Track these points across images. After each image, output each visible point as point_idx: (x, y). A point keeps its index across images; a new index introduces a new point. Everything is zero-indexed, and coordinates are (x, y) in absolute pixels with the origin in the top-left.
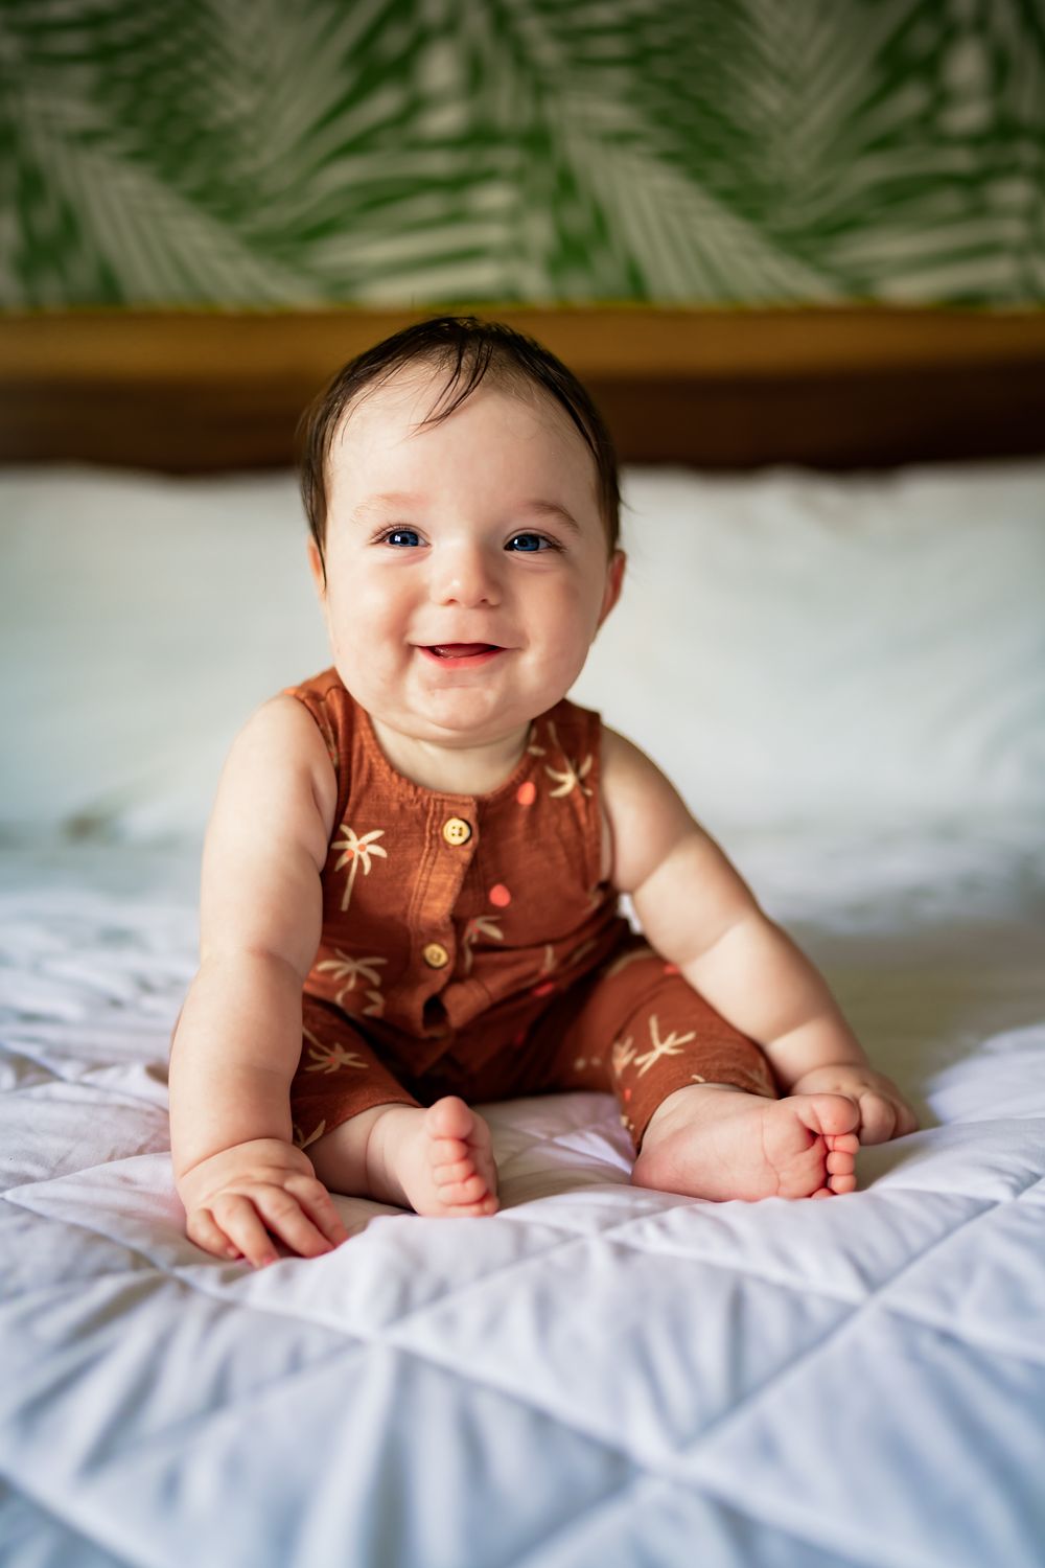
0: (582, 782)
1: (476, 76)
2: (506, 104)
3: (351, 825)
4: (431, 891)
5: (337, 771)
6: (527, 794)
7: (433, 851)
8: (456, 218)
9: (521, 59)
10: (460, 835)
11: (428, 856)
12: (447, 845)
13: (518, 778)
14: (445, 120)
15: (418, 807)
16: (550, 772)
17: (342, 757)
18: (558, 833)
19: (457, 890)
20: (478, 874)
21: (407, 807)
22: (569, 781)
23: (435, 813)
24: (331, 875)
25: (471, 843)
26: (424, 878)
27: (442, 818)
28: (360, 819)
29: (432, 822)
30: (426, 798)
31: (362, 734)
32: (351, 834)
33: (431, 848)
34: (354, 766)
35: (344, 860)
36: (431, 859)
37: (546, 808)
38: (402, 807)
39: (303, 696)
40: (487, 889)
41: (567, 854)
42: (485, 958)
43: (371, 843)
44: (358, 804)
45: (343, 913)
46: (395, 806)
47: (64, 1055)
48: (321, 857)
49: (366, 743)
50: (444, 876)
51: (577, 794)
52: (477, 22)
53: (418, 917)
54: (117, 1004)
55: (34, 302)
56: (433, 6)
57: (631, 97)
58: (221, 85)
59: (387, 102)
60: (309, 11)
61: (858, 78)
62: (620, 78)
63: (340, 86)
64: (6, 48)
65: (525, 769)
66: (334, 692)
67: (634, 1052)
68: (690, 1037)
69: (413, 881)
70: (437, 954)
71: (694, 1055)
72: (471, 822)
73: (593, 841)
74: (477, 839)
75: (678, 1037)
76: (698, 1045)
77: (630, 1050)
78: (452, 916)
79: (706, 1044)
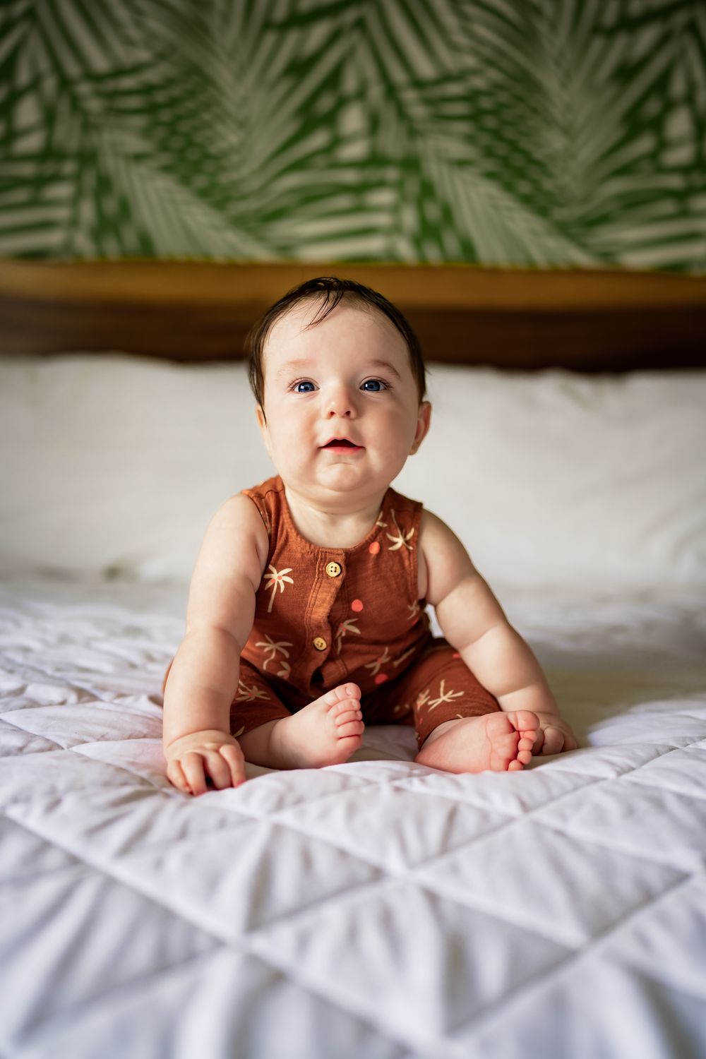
0: (407, 542)
1: (374, 124)
2: (392, 141)
3: (274, 565)
4: (317, 602)
5: (270, 537)
6: (374, 549)
7: (320, 580)
8: (359, 209)
9: (402, 114)
10: (335, 571)
11: (317, 583)
12: (328, 577)
13: (370, 539)
14: (355, 150)
15: (312, 555)
16: (389, 536)
17: (272, 529)
18: (392, 571)
19: (332, 602)
20: (345, 593)
21: (305, 556)
22: (400, 541)
23: (321, 559)
24: (262, 594)
25: (341, 576)
26: (314, 595)
27: (326, 561)
28: (280, 562)
29: (320, 564)
30: (316, 550)
31: (284, 516)
32: (274, 570)
33: (318, 579)
34: (279, 533)
35: (270, 584)
36: (318, 585)
37: (385, 557)
38: (303, 555)
39: (252, 495)
40: (350, 602)
41: (397, 583)
43: (284, 575)
44: (280, 554)
45: (268, 613)
46: (299, 556)
48: (257, 582)
49: (285, 521)
50: (325, 594)
51: (404, 548)
52: (376, 92)
53: (310, 617)
54: (133, 666)
55: (101, 254)
56: (350, 84)
57: (470, 139)
58: (220, 128)
59: (319, 139)
60: (274, 85)
61: (611, 131)
62: (463, 128)
63: (291, 129)
64: (94, 105)
65: (374, 535)
66: (270, 493)
67: (429, 697)
68: (461, 694)
69: (308, 597)
70: (321, 643)
71: (460, 704)
72: (342, 564)
73: (412, 576)
74: (344, 573)
75: (453, 693)
76: (464, 699)
77: (427, 696)
78: (328, 617)
79: (469, 699)
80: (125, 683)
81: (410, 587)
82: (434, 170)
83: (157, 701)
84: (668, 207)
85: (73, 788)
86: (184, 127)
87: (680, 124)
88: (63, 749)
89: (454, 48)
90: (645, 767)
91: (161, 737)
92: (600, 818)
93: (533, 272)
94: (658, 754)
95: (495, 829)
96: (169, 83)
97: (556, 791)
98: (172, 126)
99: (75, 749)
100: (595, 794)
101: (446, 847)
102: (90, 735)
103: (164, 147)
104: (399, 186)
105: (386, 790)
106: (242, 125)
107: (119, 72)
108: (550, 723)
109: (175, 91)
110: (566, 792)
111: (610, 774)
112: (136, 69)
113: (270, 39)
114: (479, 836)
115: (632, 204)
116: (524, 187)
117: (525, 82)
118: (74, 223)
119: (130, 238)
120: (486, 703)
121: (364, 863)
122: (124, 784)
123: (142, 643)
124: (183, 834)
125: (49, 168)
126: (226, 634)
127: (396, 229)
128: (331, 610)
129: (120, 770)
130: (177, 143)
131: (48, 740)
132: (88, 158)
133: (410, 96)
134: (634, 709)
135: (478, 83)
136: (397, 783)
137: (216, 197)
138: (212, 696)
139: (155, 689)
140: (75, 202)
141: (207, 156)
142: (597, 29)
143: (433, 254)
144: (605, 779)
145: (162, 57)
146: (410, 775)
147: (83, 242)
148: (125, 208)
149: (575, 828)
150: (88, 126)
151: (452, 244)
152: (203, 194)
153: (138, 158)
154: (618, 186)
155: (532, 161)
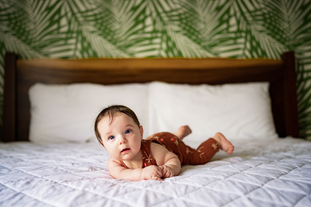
1: (154, 22)
2: (159, 26)
6: (145, 165)
8: (151, 44)
9: (161, 19)
14: (150, 29)
22: (149, 160)
52: (154, 14)
55: (83, 57)
56: (148, 12)
57: (179, 26)
58: (114, 24)
59: (140, 26)
60: (128, 13)
61: (215, 23)
62: (177, 23)
63: (133, 24)
64: (81, 19)
65: (144, 162)
82: (170, 33)
84: (231, 42)
86: (105, 24)
87: (233, 21)
89: (174, 3)
90: (231, 177)
92: (221, 186)
93: (197, 59)
94: (234, 174)
96: (100, 13)
98: (102, 24)
100: (219, 182)
101: (186, 193)
103: (99, 29)
104: (161, 38)
106: (120, 23)
107: (88, 11)
109: (102, 15)
111: (222, 178)
112: (92, 10)
113: (127, 2)
115: (222, 41)
116: (194, 37)
117: (193, 12)
118: (76, 49)
119: (91, 53)
125: (69, 35)
130: (103, 28)
132: (79, 32)
133: (163, 15)
135: (181, 12)
137: (114, 42)
140: (76, 44)
141: (111, 31)
143: (171, 55)
144: (221, 179)
145: (99, 7)
147: (78, 54)
148: (89, 45)
149: (215, 189)
151: (176, 52)
152: (110, 41)
153: (93, 32)
155: (195, 31)
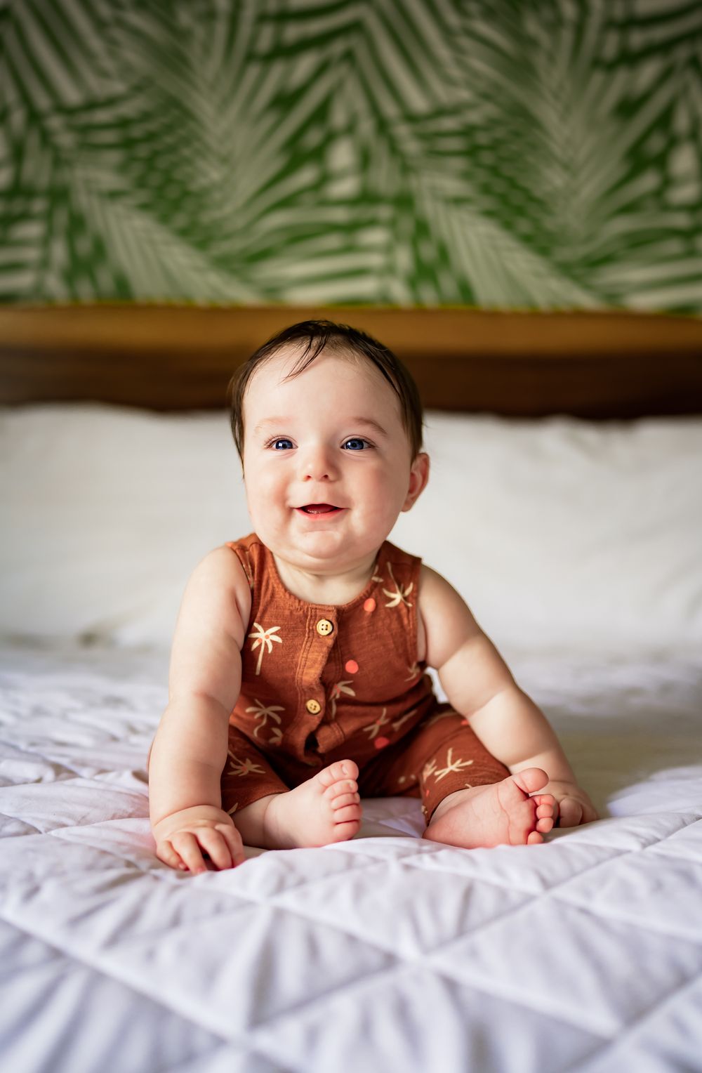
0: (406, 598)
1: (365, 160)
2: (384, 178)
3: (260, 623)
4: (307, 663)
5: (252, 591)
6: (370, 606)
7: (310, 639)
8: (349, 249)
9: (394, 149)
10: (326, 629)
11: (307, 642)
12: (319, 635)
13: (364, 595)
14: (345, 187)
15: (301, 612)
16: (386, 592)
17: (255, 583)
18: (389, 629)
19: (324, 663)
20: (338, 652)
21: (294, 613)
22: (397, 597)
23: (311, 616)
25: (333, 634)
26: (305, 656)
27: (316, 618)
28: (266, 620)
29: (310, 621)
30: (306, 607)
31: (269, 570)
32: (260, 628)
33: (309, 637)
34: (263, 589)
35: (255, 645)
36: (309, 644)
37: (382, 614)
38: (291, 613)
39: (235, 548)
40: (343, 663)
41: (394, 643)
42: (345, 708)
43: (272, 634)
44: (264, 611)
45: (257, 676)
46: (287, 612)
47: (84, 764)
48: (241, 641)
49: (271, 576)
50: (316, 654)
51: (403, 605)
52: (366, 127)
53: (301, 679)
54: (114, 739)
55: (74, 297)
56: (339, 117)
57: (466, 176)
58: (201, 164)
59: (306, 176)
60: (259, 118)
61: (613, 168)
62: (458, 164)
63: (277, 165)
64: (66, 140)
65: (369, 590)
66: (254, 545)
67: (435, 768)
68: (470, 763)
69: (298, 658)
70: (314, 706)
71: (469, 773)
72: (333, 622)
73: (411, 635)
74: (336, 632)
75: (462, 762)
76: (474, 768)
77: (433, 767)
78: (320, 678)
79: (478, 768)
80: (107, 757)
81: (409, 648)
82: (429, 208)
83: (142, 777)
84: (674, 246)
85: (53, 872)
86: (162, 163)
87: (684, 161)
88: (40, 833)
89: (449, 81)
90: (671, 837)
91: (149, 817)
92: (626, 894)
93: (535, 316)
94: (684, 824)
95: (515, 909)
96: (146, 116)
97: (578, 866)
98: (150, 162)
99: (53, 833)
100: (621, 868)
101: (462, 929)
102: (70, 816)
103: (141, 183)
104: (392, 224)
105: (395, 868)
106: (224, 160)
107: (92, 105)
108: (566, 794)
109: (152, 126)
110: (588, 867)
111: (634, 846)
112: (111, 102)
113: (253, 71)
114: (498, 916)
115: (637, 243)
116: (524, 226)
117: (523, 119)
118: (45, 264)
119: (106, 281)
120: (497, 771)
121: (375, 948)
122: (109, 867)
123: (124, 714)
124: (176, 921)
125: (18, 206)
126: (211, 700)
127: (389, 270)
128: (323, 672)
129: (104, 853)
130: (155, 180)
131: (23, 823)
132: (59, 195)
133: (402, 131)
134: (656, 776)
135: (474, 117)
136: (406, 861)
137: (198, 236)
138: (201, 769)
139: (139, 764)
140: (46, 242)
141: (186, 194)
142: (597, 63)
143: (429, 296)
144: (629, 852)
145: (138, 89)
146: (419, 852)
147: (54, 285)
148: (100, 249)
149: (601, 906)
150: (59, 161)
151: (448, 285)
152: (183, 233)
153: (114, 195)
154: (623, 225)
155: (531, 199)
